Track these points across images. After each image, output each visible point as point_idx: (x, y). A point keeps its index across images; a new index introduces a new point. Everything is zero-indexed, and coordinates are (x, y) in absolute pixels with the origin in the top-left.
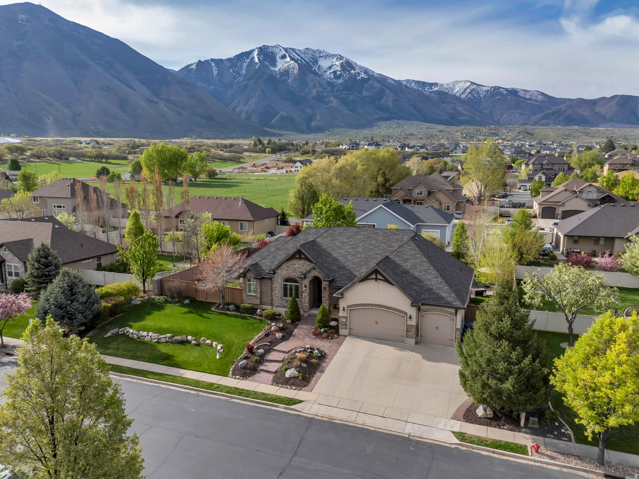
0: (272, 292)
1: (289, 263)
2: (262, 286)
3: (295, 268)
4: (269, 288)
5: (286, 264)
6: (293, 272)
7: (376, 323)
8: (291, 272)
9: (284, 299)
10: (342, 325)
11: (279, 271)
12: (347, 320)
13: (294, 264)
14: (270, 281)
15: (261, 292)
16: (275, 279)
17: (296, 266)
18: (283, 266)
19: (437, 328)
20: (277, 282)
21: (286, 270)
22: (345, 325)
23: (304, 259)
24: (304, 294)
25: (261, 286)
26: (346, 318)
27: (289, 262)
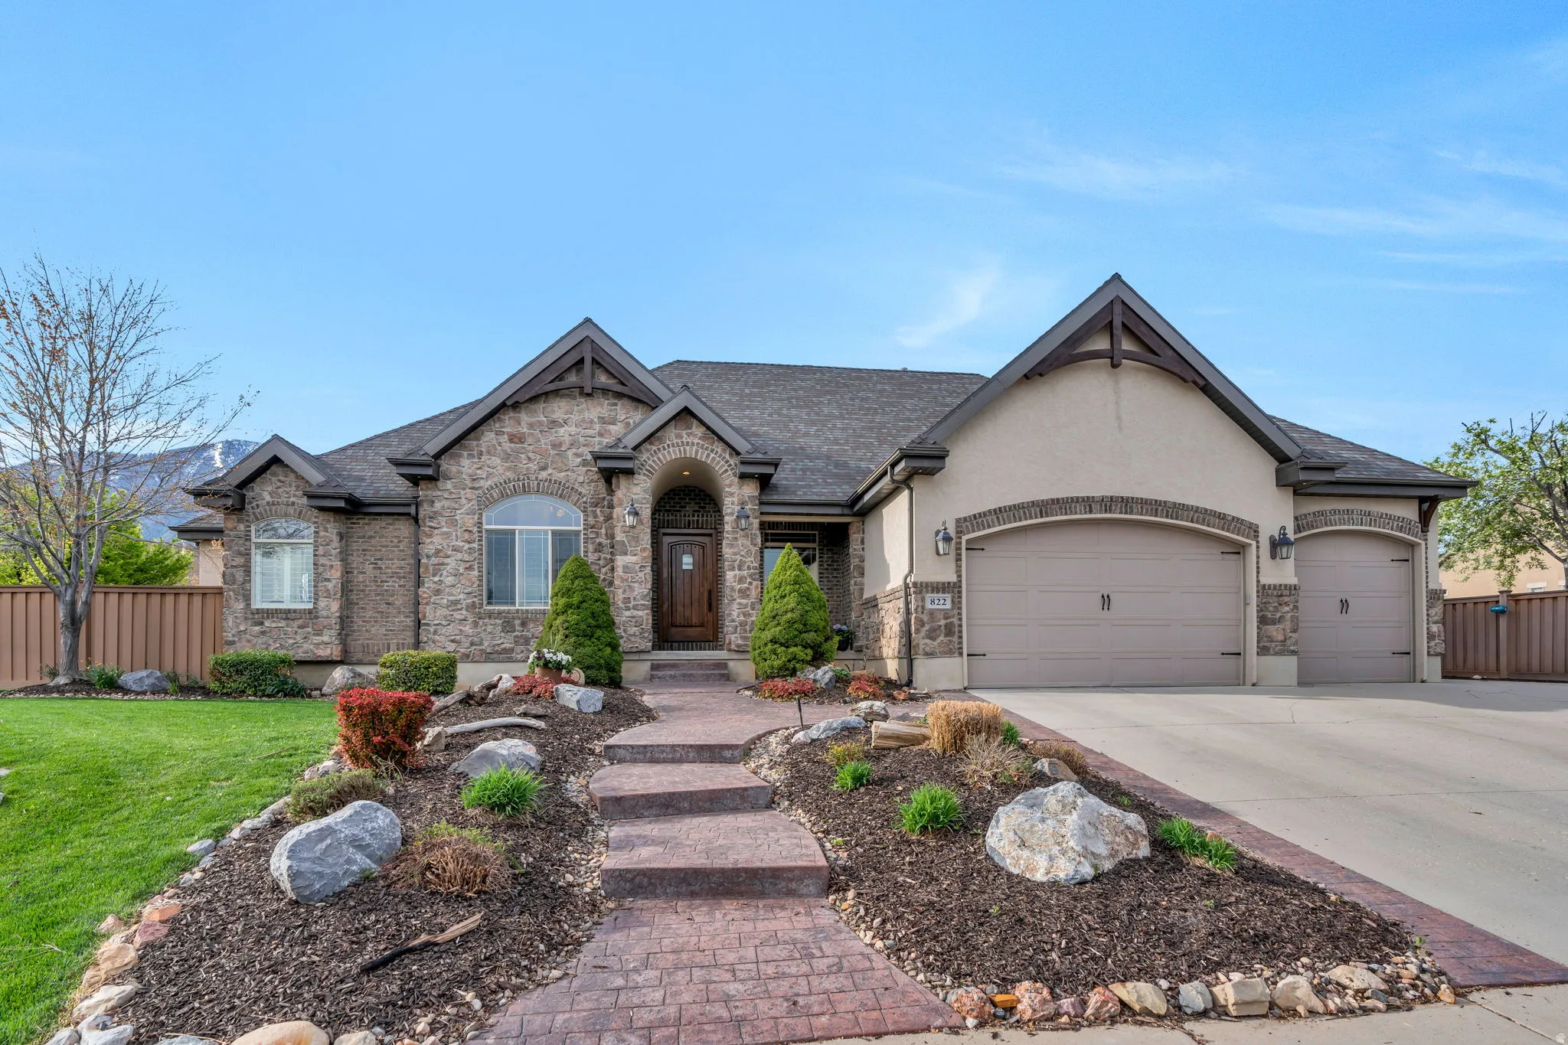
0: (419, 583)
1: (524, 421)
2: (355, 560)
3: (556, 446)
4: (398, 563)
5: (508, 423)
6: (544, 468)
7: (1106, 601)
8: (533, 466)
9: (490, 615)
10: (931, 635)
11: (464, 466)
12: (957, 604)
13: (554, 423)
14: (404, 528)
15: (346, 588)
16: (438, 505)
17: (564, 433)
18: (488, 437)
19: (1344, 605)
20: (453, 522)
21: (507, 457)
22: (949, 630)
23: (605, 391)
24: (621, 561)
25: (345, 556)
26: (952, 589)
27: (525, 417)
